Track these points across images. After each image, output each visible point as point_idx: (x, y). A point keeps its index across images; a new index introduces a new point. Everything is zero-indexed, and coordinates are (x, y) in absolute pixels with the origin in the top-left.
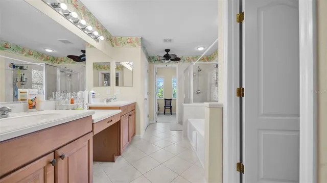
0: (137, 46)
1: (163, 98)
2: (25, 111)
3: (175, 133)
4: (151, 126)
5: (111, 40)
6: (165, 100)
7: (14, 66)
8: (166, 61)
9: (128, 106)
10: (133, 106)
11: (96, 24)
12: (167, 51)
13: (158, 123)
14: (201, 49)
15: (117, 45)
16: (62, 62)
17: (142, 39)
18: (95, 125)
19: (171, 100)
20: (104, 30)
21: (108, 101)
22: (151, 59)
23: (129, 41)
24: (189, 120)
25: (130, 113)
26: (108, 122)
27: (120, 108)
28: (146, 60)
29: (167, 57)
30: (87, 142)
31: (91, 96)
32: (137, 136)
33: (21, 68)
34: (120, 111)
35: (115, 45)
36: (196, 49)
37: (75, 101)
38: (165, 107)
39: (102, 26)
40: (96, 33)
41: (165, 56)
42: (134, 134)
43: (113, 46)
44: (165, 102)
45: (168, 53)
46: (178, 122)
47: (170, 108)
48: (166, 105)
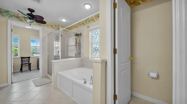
1: (19, 56)
6: (22, 58)
8: (29, 21)
12: (31, 10)
14: (64, 20)
19: (29, 58)
29: (31, 17)
36: (60, 19)
38: (22, 65)
44: (22, 60)
45: (32, 13)
46: (41, 77)
47: (28, 65)
48: (23, 63)
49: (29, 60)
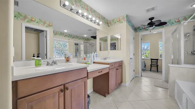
0: (123, 22)
1: (149, 58)
2: (66, 62)
3: (160, 89)
4: (136, 79)
5: (107, 23)
6: (152, 59)
7: (76, 44)
8: (151, 28)
9: (115, 63)
10: (120, 63)
11: (98, 16)
12: (151, 19)
13: (143, 78)
15: (111, 25)
16: (90, 40)
17: (127, 16)
18: (89, 74)
19: (157, 60)
20: (102, 18)
21: (105, 59)
22: (136, 29)
23: (118, 20)
24: (177, 81)
25: (117, 68)
26: (99, 72)
27: (108, 64)
28: (132, 31)
29: (151, 24)
30: (84, 83)
31: (95, 56)
32: (123, 84)
33: (77, 44)
34: (109, 66)
35: (110, 25)
37: (86, 59)
38: (151, 65)
39: (102, 16)
40: (97, 21)
41: (149, 24)
42: (122, 82)
43: (109, 26)
44: (151, 61)
45: (152, 21)
46: (164, 80)
47: (156, 66)
48: (152, 64)
49: (157, 61)
